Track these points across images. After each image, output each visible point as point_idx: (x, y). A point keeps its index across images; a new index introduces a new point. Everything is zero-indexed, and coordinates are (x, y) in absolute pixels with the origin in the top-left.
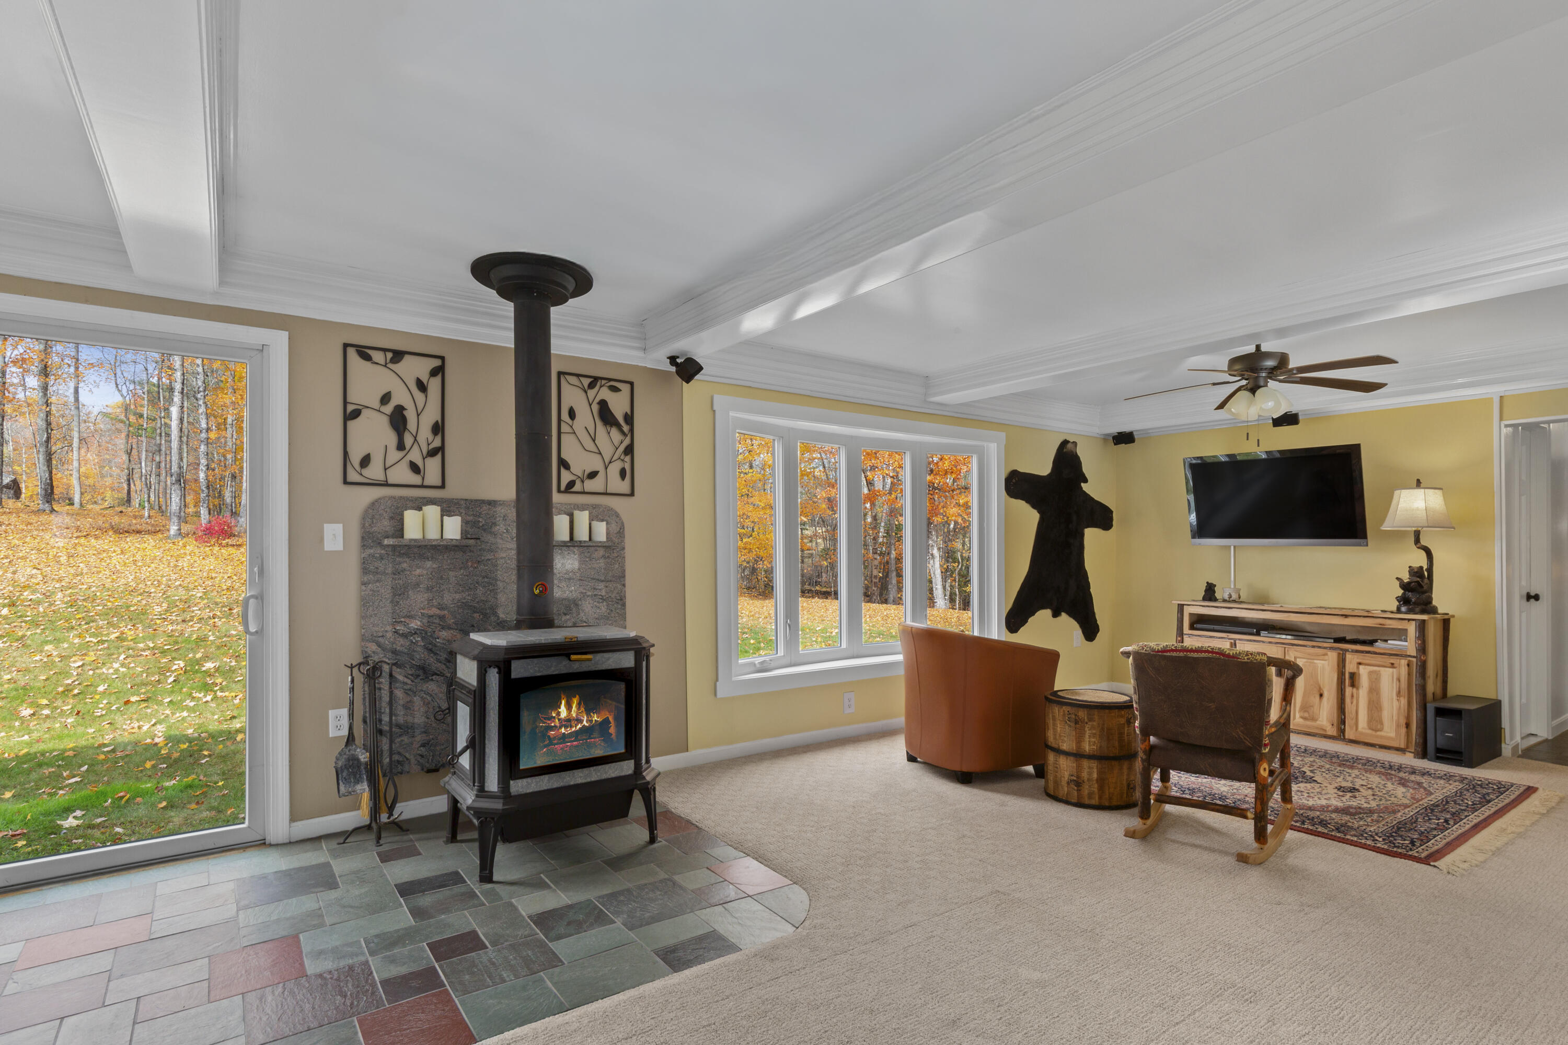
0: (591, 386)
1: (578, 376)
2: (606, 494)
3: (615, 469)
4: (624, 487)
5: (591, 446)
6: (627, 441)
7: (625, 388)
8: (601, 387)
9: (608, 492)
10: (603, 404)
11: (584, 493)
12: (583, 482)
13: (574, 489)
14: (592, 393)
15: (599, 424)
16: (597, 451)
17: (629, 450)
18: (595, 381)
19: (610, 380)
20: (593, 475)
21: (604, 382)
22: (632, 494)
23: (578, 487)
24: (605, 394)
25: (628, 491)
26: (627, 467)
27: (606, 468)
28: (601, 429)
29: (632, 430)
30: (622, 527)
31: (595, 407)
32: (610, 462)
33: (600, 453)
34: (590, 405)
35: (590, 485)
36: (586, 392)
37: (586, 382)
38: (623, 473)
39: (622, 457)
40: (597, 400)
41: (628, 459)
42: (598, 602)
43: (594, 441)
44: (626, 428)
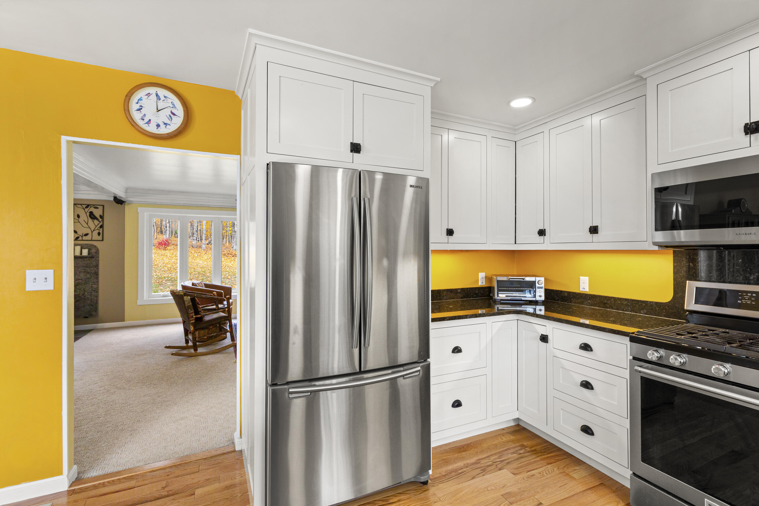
0: (87, 207)
1: (81, 205)
2: (92, 240)
3: (96, 233)
4: (100, 238)
5: (86, 226)
6: (101, 224)
7: (101, 208)
8: (90, 207)
9: (93, 239)
10: (91, 213)
11: (82, 240)
12: (82, 237)
13: (79, 239)
14: (86, 210)
15: (90, 219)
16: (89, 227)
17: (102, 227)
18: (88, 206)
19: (94, 205)
20: (86, 235)
21: (91, 206)
22: (103, 240)
23: (80, 238)
24: (92, 209)
25: (101, 239)
26: (101, 232)
27: (92, 232)
28: (90, 220)
29: (103, 220)
30: (98, 250)
31: (88, 214)
32: (94, 231)
33: (90, 228)
34: (86, 213)
35: (85, 238)
36: (84, 209)
37: (84, 206)
38: (99, 234)
39: (99, 229)
40: (89, 211)
41: (101, 229)
42: (86, 274)
43: (87, 224)
44: (100, 220)
